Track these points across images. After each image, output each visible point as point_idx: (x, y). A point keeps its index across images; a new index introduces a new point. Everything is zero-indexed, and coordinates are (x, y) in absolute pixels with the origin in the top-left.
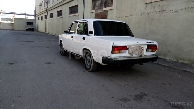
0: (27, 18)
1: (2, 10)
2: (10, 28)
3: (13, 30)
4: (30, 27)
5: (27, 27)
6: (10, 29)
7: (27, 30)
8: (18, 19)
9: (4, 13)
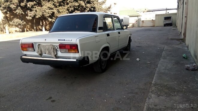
0: (168, 13)
1: (145, 9)
2: (151, 24)
3: (154, 26)
4: (168, 22)
5: (165, 22)
6: (151, 26)
7: (165, 25)
8: (158, 15)
9: (147, 12)
